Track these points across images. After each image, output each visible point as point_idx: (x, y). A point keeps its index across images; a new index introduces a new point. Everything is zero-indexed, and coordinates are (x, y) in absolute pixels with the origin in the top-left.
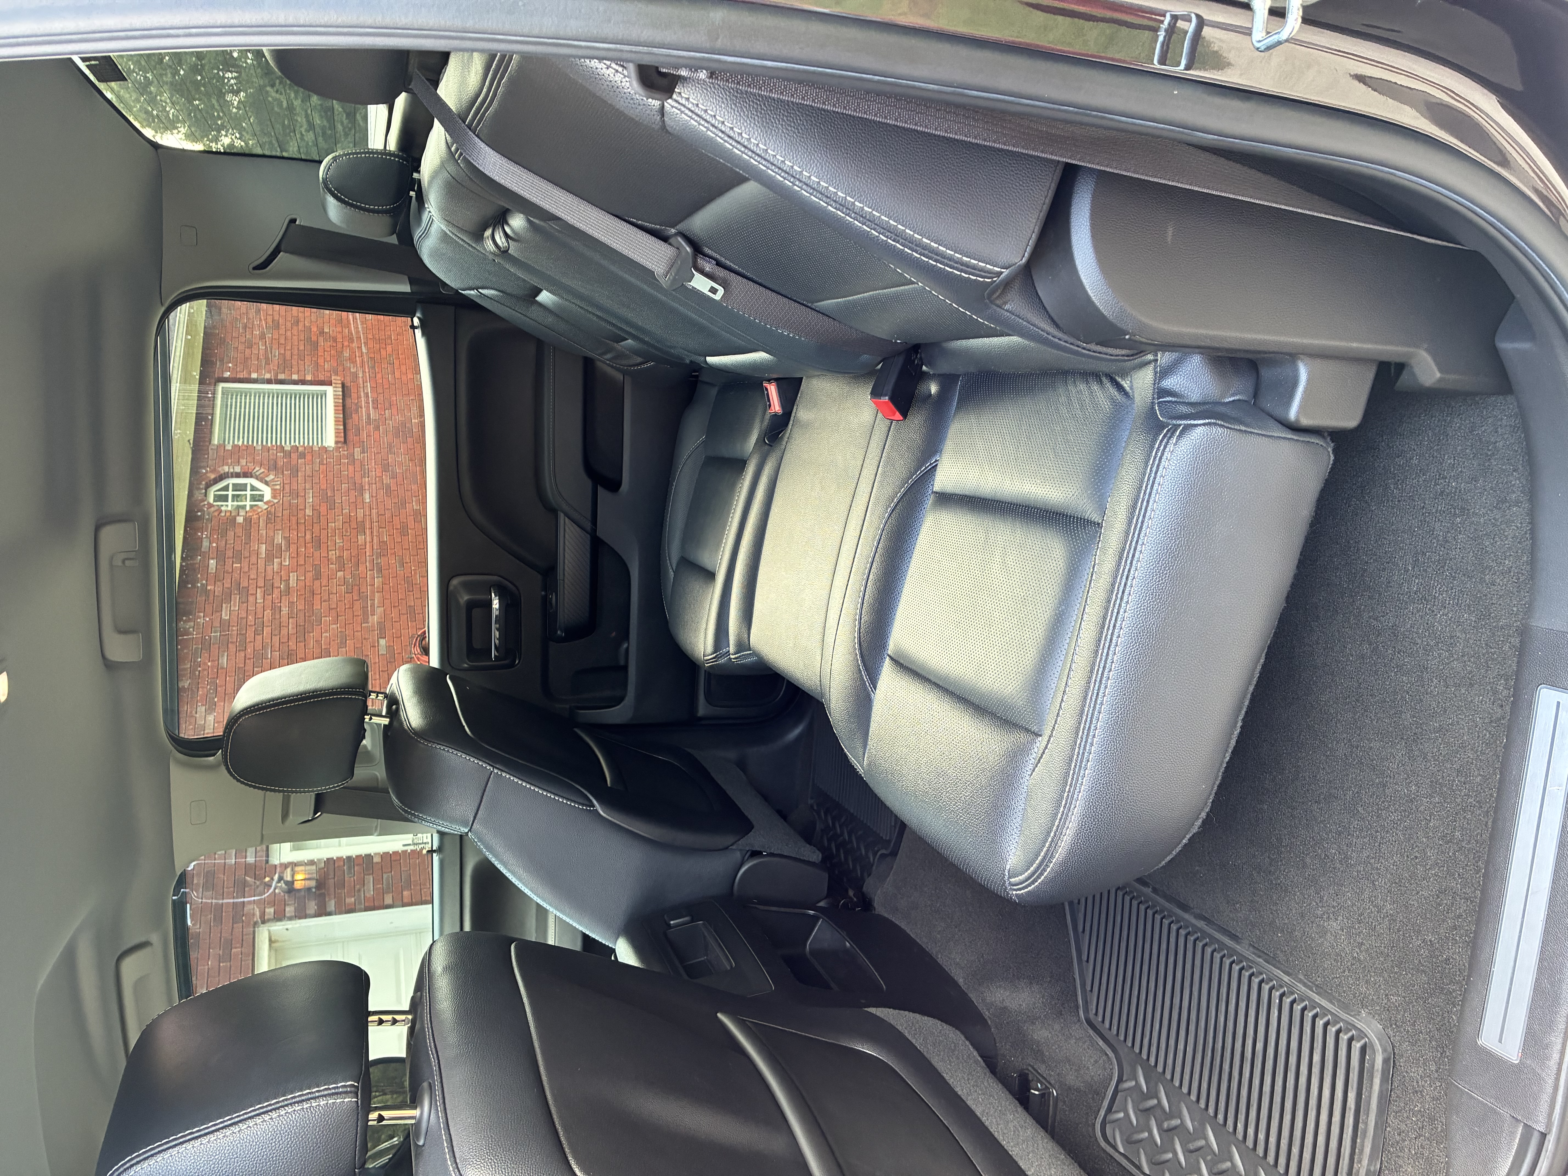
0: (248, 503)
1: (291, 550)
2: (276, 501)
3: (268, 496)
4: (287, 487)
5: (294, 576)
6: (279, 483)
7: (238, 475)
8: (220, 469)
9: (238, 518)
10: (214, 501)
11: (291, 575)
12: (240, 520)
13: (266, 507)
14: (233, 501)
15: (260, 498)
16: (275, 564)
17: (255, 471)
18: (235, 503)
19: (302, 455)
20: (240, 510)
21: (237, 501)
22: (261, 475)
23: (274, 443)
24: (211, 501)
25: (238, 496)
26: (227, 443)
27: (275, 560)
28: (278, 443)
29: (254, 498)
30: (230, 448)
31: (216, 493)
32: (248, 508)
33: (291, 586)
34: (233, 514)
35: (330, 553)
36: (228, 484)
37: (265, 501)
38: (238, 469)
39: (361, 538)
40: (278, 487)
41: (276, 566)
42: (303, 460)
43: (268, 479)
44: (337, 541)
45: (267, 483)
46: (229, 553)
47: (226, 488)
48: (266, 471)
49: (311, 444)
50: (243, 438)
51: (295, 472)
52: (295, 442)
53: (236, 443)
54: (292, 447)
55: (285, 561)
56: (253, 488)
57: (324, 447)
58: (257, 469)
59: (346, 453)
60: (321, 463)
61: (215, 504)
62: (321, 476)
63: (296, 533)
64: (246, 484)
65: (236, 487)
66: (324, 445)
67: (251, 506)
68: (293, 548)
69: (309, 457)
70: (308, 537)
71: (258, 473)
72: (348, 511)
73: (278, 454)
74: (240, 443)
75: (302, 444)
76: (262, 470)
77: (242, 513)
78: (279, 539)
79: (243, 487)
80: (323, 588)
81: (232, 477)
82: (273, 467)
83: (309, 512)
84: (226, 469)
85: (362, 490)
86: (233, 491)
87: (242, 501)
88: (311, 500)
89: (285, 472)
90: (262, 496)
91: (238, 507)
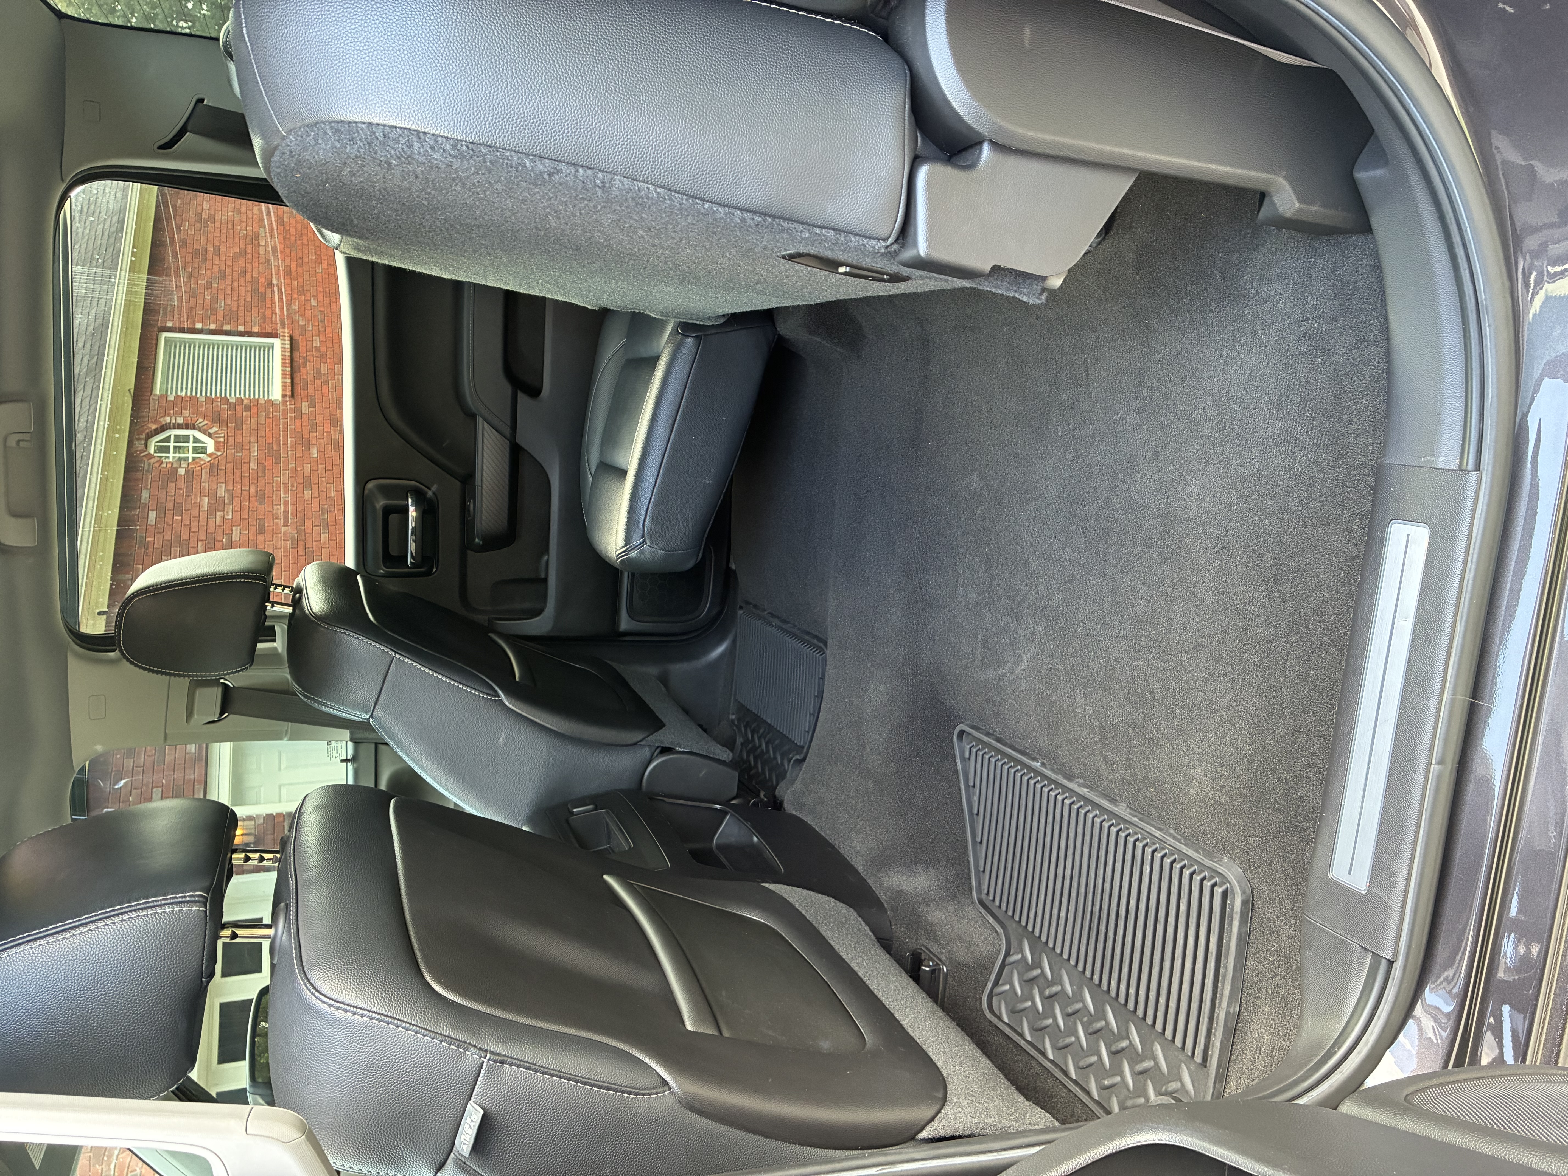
0: (190, 455)
1: (234, 503)
2: (219, 453)
3: (211, 449)
4: (231, 440)
5: (237, 530)
6: (223, 435)
7: (180, 427)
8: (162, 420)
9: (179, 470)
10: (155, 452)
11: (234, 528)
12: (182, 471)
13: (209, 459)
14: (175, 452)
15: (203, 450)
16: (218, 517)
17: (198, 422)
18: (177, 455)
19: (248, 408)
20: (182, 462)
21: (179, 453)
22: (205, 427)
23: (218, 395)
24: (152, 452)
25: (180, 447)
26: (169, 393)
27: (218, 513)
28: (223, 395)
29: (196, 450)
30: (173, 399)
31: (157, 444)
32: (190, 460)
33: (233, 539)
34: (174, 466)
35: (275, 507)
36: (170, 436)
37: (208, 452)
38: (180, 420)
39: (308, 494)
40: (222, 440)
41: (218, 519)
42: (249, 413)
43: (211, 431)
44: (282, 496)
45: (210, 435)
46: (170, 505)
47: (167, 439)
48: (210, 423)
49: (257, 397)
50: (187, 388)
51: (239, 426)
52: (240, 394)
53: (179, 394)
54: (237, 399)
55: (228, 515)
56: (196, 440)
57: (271, 400)
58: (200, 420)
59: (293, 406)
60: (267, 417)
61: (155, 455)
62: (267, 430)
63: (239, 487)
64: (188, 436)
65: (178, 438)
66: (270, 398)
67: (194, 458)
68: (237, 501)
69: (254, 410)
70: (253, 490)
71: (201, 425)
72: (294, 465)
73: (222, 406)
74: (183, 394)
75: (247, 396)
76: (206, 422)
77: (184, 464)
78: (221, 492)
79: (186, 439)
80: (267, 543)
81: (174, 428)
82: (217, 418)
83: (253, 466)
84: (168, 419)
85: (308, 445)
86: (175, 442)
87: (184, 453)
88: (256, 454)
89: (229, 425)
90: (205, 448)
91: (180, 459)
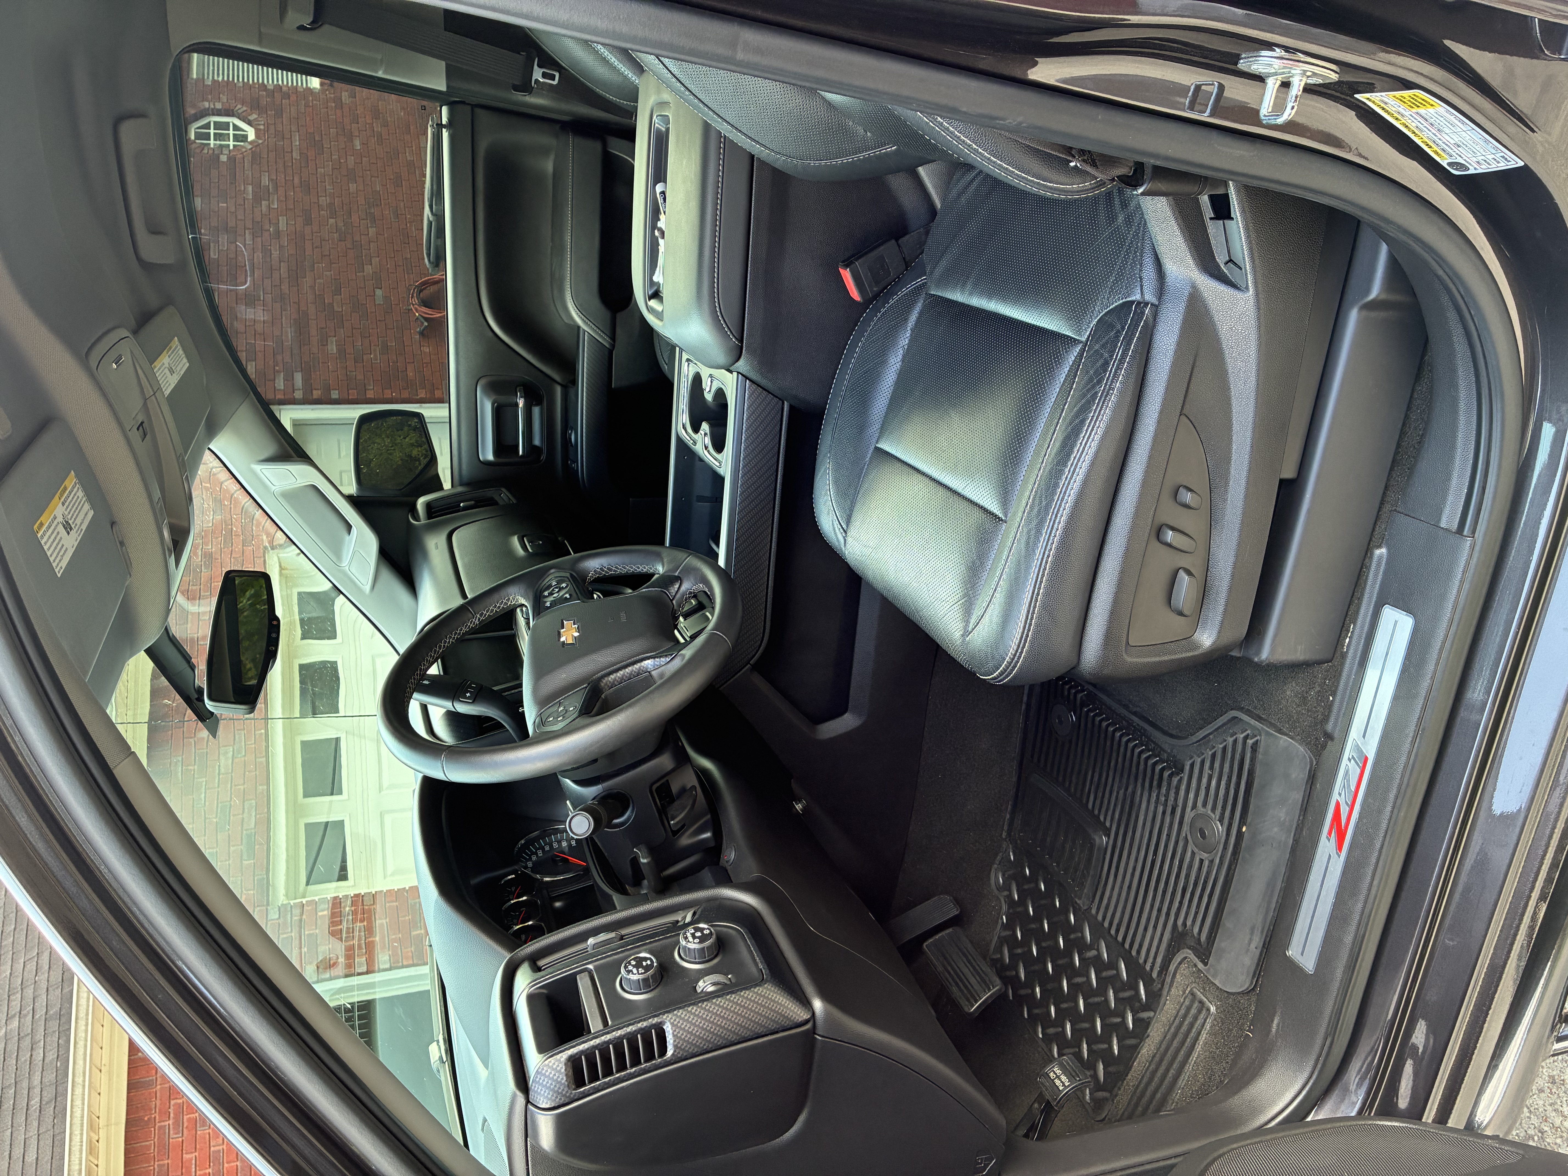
0: (231, 143)
1: (279, 193)
2: (260, 142)
3: (251, 136)
4: (272, 128)
5: (283, 219)
6: (263, 123)
7: (219, 113)
8: (200, 104)
9: (221, 156)
10: (196, 138)
11: (280, 218)
12: (224, 158)
13: (250, 147)
14: (215, 140)
15: (245, 137)
16: (263, 206)
17: (237, 108)
18: (218, 142)
19: (287, 96)
20: (224, 149)
21: (220, 140)
22: (244, 114)
23: (256, 81)
24: (193, 137)
25: (221, 135)
26: (206, 77)
27: (263, 202)
28: (261, 81)
29: (236, 138)
30: (210, 83)
31: (197, 130)
32: (231, 147)
33: (280, 229)
34: (216, 152)
35: (320, 199)
36: (209, 123)
37: (249, 140)
38: (219, 106)
39: (353, 187)
40: (262, 127)
41: (264, 208)
42: (287, 101)
43: (251, 118)
44: (327, 187)
45: (250, 123)
46: (214, 192)
47: (207, 126)
48: (249, 111)
49: (295, 84)
50: (223, 74)
51: (279, 113)
52: (278, 80)
53: (216, 78)
54: (275, 86)
55: (273, 204)
56: (236, 128)
57: (310, 88)
58: (239, 106)
59: (333, 96)
60: (306, 106)
61: (197, 141)
62: (308, 119)
63: (283, 176)
64: (229, 123)
65: (218, 126)
66: (309, 85)
67: (234, 146)
68: (281, 191)
69: (293, 98)
70: (296, 180)
71: (240, 111)
72: (337, 157)
73: (261, 93)
74: (220, 79)
75: (285, 83)
76: (245, 108)
77: (226, 152)
78: (265, 181)
79: (226, 126)
80: (314, 234)
81: (213, 115)
82: (255, 105)
83: (296, 155)
84: (206, 104)
85: (351, 138)
86: (214, 129)
87: (224, 141)
88: (298, 143)
89: (269, 112)
90: (246, 137)
91: (221, 146)
